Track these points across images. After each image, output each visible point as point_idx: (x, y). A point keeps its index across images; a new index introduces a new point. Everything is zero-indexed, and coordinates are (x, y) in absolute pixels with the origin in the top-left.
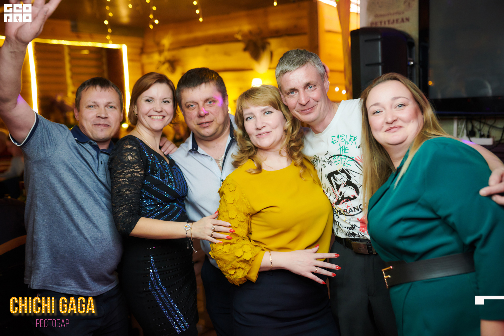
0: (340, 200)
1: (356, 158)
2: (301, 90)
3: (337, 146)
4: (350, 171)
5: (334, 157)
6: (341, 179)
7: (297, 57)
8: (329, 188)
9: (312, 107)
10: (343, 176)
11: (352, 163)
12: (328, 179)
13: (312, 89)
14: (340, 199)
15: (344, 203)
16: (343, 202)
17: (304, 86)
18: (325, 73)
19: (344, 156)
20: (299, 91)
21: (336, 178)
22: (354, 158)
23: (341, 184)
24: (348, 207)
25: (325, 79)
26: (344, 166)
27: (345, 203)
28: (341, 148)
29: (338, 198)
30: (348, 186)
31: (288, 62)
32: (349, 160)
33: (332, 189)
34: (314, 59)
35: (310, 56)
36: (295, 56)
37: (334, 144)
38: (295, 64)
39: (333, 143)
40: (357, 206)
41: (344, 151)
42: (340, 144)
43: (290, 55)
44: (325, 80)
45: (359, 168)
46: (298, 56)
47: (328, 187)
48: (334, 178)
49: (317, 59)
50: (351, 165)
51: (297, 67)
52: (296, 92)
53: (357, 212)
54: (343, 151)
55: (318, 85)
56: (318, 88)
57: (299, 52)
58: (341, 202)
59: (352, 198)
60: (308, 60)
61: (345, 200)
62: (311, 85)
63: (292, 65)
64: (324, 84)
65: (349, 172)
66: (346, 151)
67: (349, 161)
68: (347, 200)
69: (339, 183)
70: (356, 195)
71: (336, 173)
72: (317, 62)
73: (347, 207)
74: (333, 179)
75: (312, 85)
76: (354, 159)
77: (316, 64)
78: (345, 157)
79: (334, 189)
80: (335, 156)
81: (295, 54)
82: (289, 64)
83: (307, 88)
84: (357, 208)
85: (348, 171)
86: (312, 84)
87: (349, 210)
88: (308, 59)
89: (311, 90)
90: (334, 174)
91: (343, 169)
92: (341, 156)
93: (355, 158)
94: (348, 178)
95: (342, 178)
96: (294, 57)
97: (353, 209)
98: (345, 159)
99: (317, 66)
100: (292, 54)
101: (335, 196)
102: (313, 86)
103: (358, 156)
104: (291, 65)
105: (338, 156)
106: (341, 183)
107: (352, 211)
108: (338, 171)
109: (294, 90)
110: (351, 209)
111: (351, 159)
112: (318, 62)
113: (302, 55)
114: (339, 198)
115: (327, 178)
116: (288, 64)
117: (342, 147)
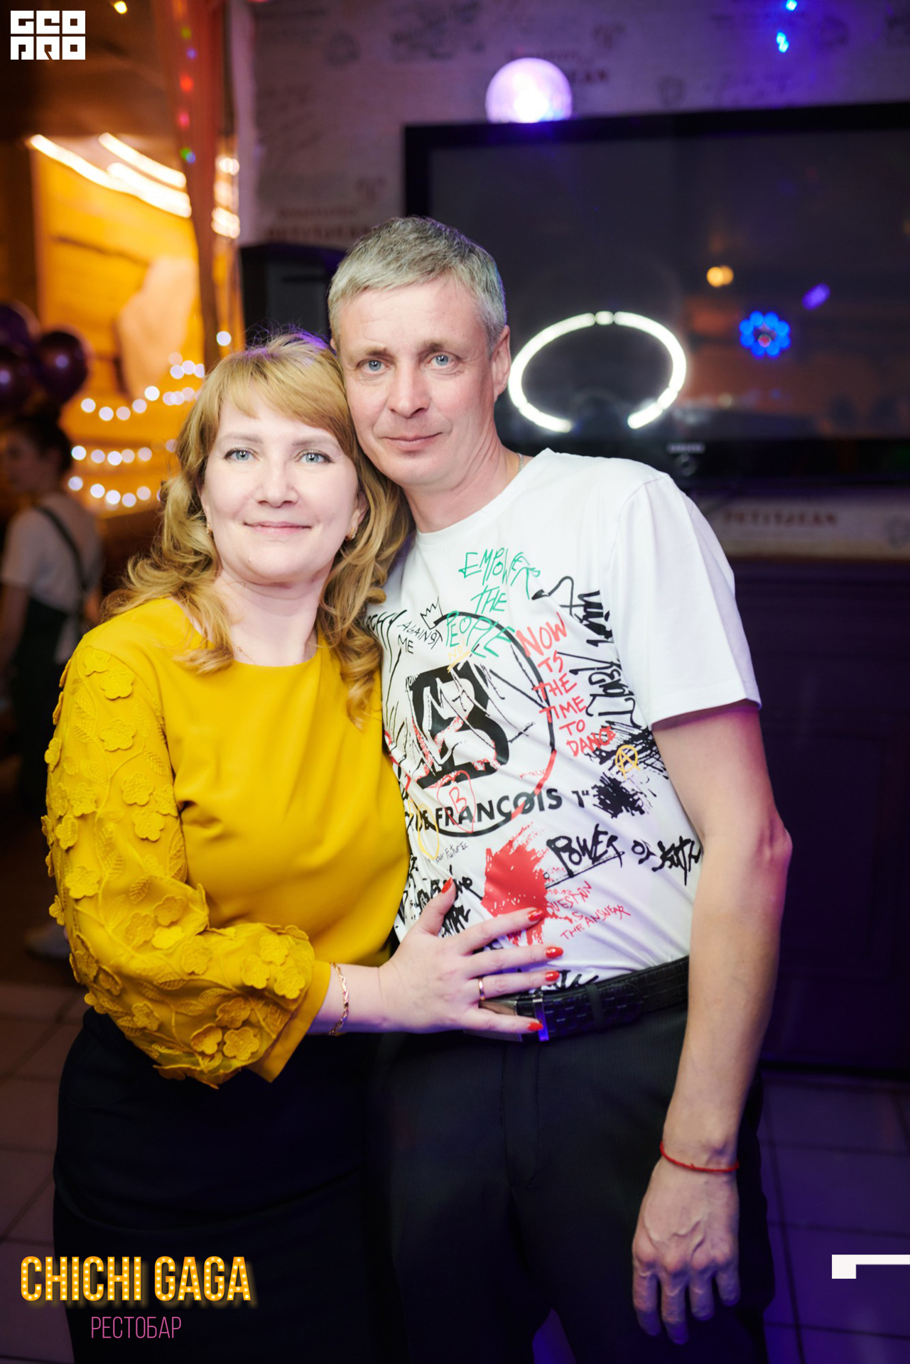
0: (439, 772)
1: (519, 633)
2: (405, 364)
3: (475, 584)
4: (491, 675)
5: (450, 619)
6: (456, 699)
7: (417, 242)
8: (405, 725)
9: (428, 434)
10: (464, 691)
11: (505, 647)
12: (411, 693)
13: (444, 367)
14: (439, 769)
15: (448, 783)
16: (446, 779)
17: (420, 350)
18: (503, 328)
19: (485, 619)
20: (398, 364)
21: (441, 692)
22: (513, 631)
23: (451, 719)
24: (458, 800)
25: (501, 349)
26: (473, 655)
27: (454, 784)
28: (485, 592)
29: (433, 767)
30: (475, 728)
31: (383, 252)
32: (498, 636)
33: (416, 731)
34: (476, 268)
35: (465, 252)
36: (412, 237)
37: (465, 576)
38: (405, 267)
39: (465, 573)
40: (490, 803)
41: (490, 605)
42: (485, 578)
43: (396, 231)
44: (498, 352)
45: (524, 671)
46: (424, 239)
47: (403, 724)
48: (434, 693)
49: (488, 269)
50: (497, 656)
51: (411, 277)
52: (387, 367)
53: (486, 823)
54: (487, 602)
55: (468, 359)
56: (467, 372)
57: (430, 229)
58: (440, 782)
59: (480, 771)
60: (453, 263)
61: (453, 775)
62: (444, 353)
63: (392, 267)
64: (494, 366)
65: (487, 678)
66: (498, 604)
67: (497, 640)
68: (461, 774)
69: (445, 713)
70: (494, 764)
71: (443, 674)
72: (484, 279)
73: (455, 800)
74: (431, 697)
75: (447, 355)
76: (514, 635)
77: (479, 284)
78: (488, 625)
79: (421, 733)
80: (453, 615)
81: (415, 232)
82: (384, 262)
83: (429, 358)
84: (488, 809)
85: (485, 673)
86: (451, 351)
87: (460, 810)
88: (456, 262)
89: (441, 370)
90: (438, 680)
91: (467, 664)
92: (474, 620)
93: (516, 630)
94: (476, 698)
95: (459, 697)
96: (405, 241)
97: (474, 811)
98: (485, 631)
99: (479, 290)
100: (405, 229)
101: (422, 756)
102: (451, 357)
103: (529, 629)
104: (389, 264)
105: (464, 617)
106: (453, 714)
107: (470, 818)
108: (451, 670)
109: (380, 358)
110: (467, 809)
111: (507, 633)
112: (489, 282)
113: (438, 242)
114: (436, 765)
115: (411, 688)
116: (381, 261)
117: (491, 590)
